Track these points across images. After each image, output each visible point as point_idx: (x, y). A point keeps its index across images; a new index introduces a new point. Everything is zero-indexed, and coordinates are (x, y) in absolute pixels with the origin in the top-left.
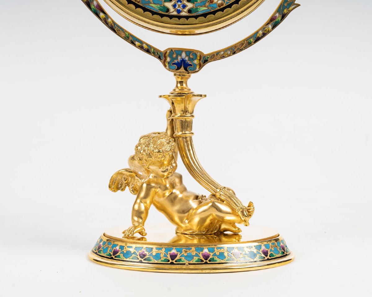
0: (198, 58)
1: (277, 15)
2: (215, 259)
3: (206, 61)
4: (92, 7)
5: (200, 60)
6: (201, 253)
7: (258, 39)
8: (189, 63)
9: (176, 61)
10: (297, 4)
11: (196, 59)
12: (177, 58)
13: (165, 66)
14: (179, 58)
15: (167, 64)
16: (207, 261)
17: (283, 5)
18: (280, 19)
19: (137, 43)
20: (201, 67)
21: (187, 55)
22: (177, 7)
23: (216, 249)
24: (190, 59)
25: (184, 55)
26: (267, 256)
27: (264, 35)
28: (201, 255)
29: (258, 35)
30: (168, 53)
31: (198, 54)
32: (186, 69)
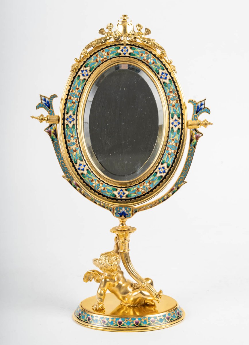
0: (132, 210)
1: (175, 187)
2: (142, 324)
3: (136, 212)
4: (73, 184)
5: (132, 211)
6: (134, 321)
7: (164, 200)
8: (127, 213)
9: (119, 213)
10: (185, 182)
11: (130, 211)
12: (120, 211)
13: (114, 215)
15: (114, 214)
16: (138, 325)
17: (178, 182)
18: (176, 189)
19: (98, 203)
20: (133, 214)
21: (125, 209)
22: (120, 194)
23: (142, 319)
24: (127, 211)
25: (124, 209)
26: (169, 320)
27: (168, 198)
28: (134, 322)
29: (164, 198)
30: (114, 208)
31: (132, 208)
32: (125, 217)
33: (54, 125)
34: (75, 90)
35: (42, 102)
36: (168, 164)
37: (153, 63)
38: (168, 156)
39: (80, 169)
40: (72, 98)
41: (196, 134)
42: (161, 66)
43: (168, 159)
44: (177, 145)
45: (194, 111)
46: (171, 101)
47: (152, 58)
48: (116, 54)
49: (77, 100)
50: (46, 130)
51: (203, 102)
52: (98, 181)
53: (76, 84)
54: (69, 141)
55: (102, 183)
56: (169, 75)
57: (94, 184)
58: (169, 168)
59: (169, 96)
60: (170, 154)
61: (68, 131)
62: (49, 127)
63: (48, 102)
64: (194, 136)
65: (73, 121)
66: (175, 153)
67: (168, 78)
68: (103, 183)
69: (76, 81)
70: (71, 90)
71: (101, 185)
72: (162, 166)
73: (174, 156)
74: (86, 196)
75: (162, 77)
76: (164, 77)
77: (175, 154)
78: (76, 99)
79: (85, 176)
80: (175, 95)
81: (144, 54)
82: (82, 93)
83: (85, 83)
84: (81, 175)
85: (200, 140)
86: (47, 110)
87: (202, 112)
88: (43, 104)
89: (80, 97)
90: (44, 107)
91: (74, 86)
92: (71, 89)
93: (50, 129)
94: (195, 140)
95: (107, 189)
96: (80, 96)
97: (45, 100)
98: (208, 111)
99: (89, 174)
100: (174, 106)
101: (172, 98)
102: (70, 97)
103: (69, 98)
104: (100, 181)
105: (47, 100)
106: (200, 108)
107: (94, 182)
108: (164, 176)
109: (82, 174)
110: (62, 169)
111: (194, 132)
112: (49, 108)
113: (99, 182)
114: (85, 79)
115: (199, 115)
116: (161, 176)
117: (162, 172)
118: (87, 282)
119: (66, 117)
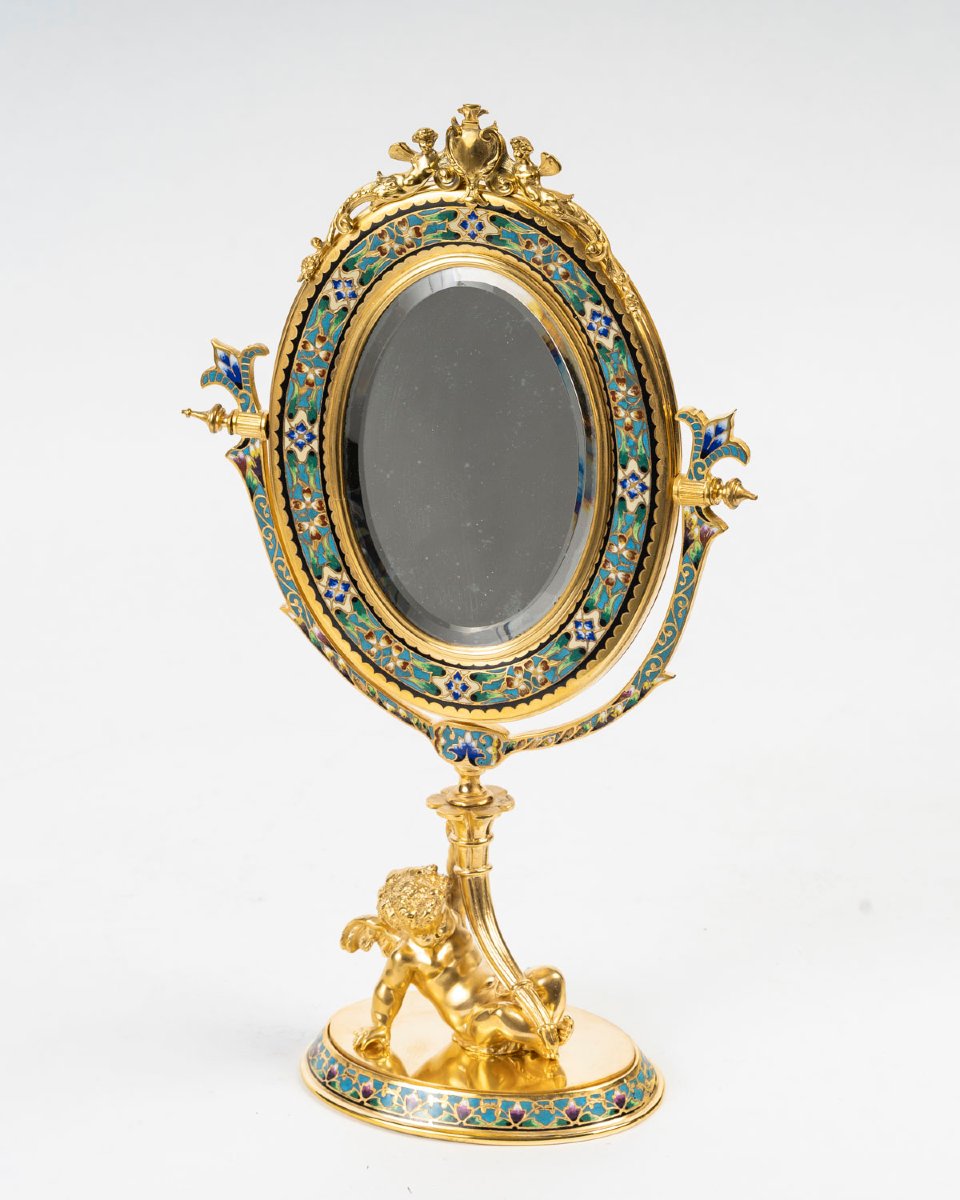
0: (495, 744)
1: (632, 689)
2: (477, 1120)
3: (509, 750)
4: (312, 636)
5: (498, 747)
6: (456, 1104)
7: (598, 726)
8: (479, 751)
9: (454, 746)
10: (667, 675)
11: (491, 745)
12: (456, 741)
13: (438, 751)
14: (461, 741)
15: (440, 749)
16: (463, 1121)
17: (644, 675)
18: (637, 698)
19: (388, 706)
20: (499, 757)
21: (473, 739)
22: (453, 688)
23: (482, 1103)
24: (480, 745)
25: (468, 737)
26: (574, 1119)
27: (610, 719)
28: (455, 1110)
29: (599, 719)
30: (440, 732)
31: (495, 738)
32: (472, 761)
33: (253, 443)
34: (314, 345)
35: (217, 367)
36: (602, 614)
37: (566, 276)
38: (604, 587)
39: (331, 596)
40: (305, 369)
41: (700, 523)
42: (590, 290)
43: (604, 599)
44: (633, 558)
45: (696, 449)
46: (620, 409)
47: (560, 261)
48: (444, 236)
49: (322, 376)
50: (233, 457)
51: (724, 424)
52: (387, 638)
53: (318, 323)
54: (297, 506)
55: (398, 648)
56: (614, 325)
57: (372, 646)
58: (608, 626)
59: (613, 393)
60: (611, 584)
61: (293, 473)
62: (240, 448)
63: (236, 368)
64: (696, 532)
65: (310, 441)
66: (626, 581)
67: (612, 334)
68: (403, 646)
69: (319, 314)
70: (301, 344)
71: (396, 653)
72: (587, 617)
73: (625, 593)
74: (352, 679)
75: (595, 326)
76: (601, 328)
77: (629, 584)
78: (317, 371)
79: (347, 618)
80: (633, 394)
81: (536, 244)
82: (337, 352)
83: (345, 321)
84: (335, 616)
85: (715, 544)
86: (235, 393)
87: (721, 456)
88: (221, 375)
89: (332, 366)
90: (225, 384)
91: (310, 329)
92: (303, 339)
93: (241, 454)
94: (697, 545)
95: (415, 668)
96: (329, 362)
97: (226, 360)
98: (743, 455)
99: (360, 614)
100: (628, 428)
101: (623, 400)
102: (299, 366)
103: (295, 367)
104: (392, 638)
105: (233, 360)
106: (715, 442)
107: (373, 641)
108: (589, 650)
109: (338, 612)
110: (280, 584)
111: (695, 518)
112: (240, 387)
113: (390, 642)
114: (345, 309)
115: (709, 464)
116: (582, 651)
117: (583, 636)
118: (352, 952)
119: (287, 428)
